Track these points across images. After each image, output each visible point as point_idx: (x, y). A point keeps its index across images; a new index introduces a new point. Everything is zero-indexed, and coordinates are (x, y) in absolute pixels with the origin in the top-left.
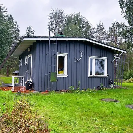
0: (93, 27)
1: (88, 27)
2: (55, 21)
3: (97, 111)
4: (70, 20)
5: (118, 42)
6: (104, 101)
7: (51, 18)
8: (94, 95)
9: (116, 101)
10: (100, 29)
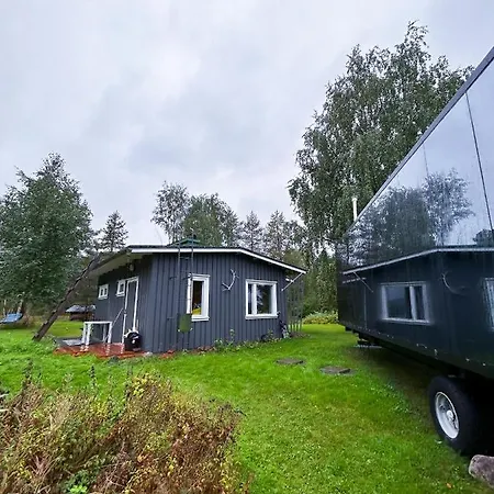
0: (239, 221)
1: (230, 220)
2: (169, 205)
3: (277, 383)
4: (197, 204)
5: (284, 248)
6: (281, 363)
7: (162, 199)
8: (260, 354)
9: (301, 362)
10: (252, 224)
